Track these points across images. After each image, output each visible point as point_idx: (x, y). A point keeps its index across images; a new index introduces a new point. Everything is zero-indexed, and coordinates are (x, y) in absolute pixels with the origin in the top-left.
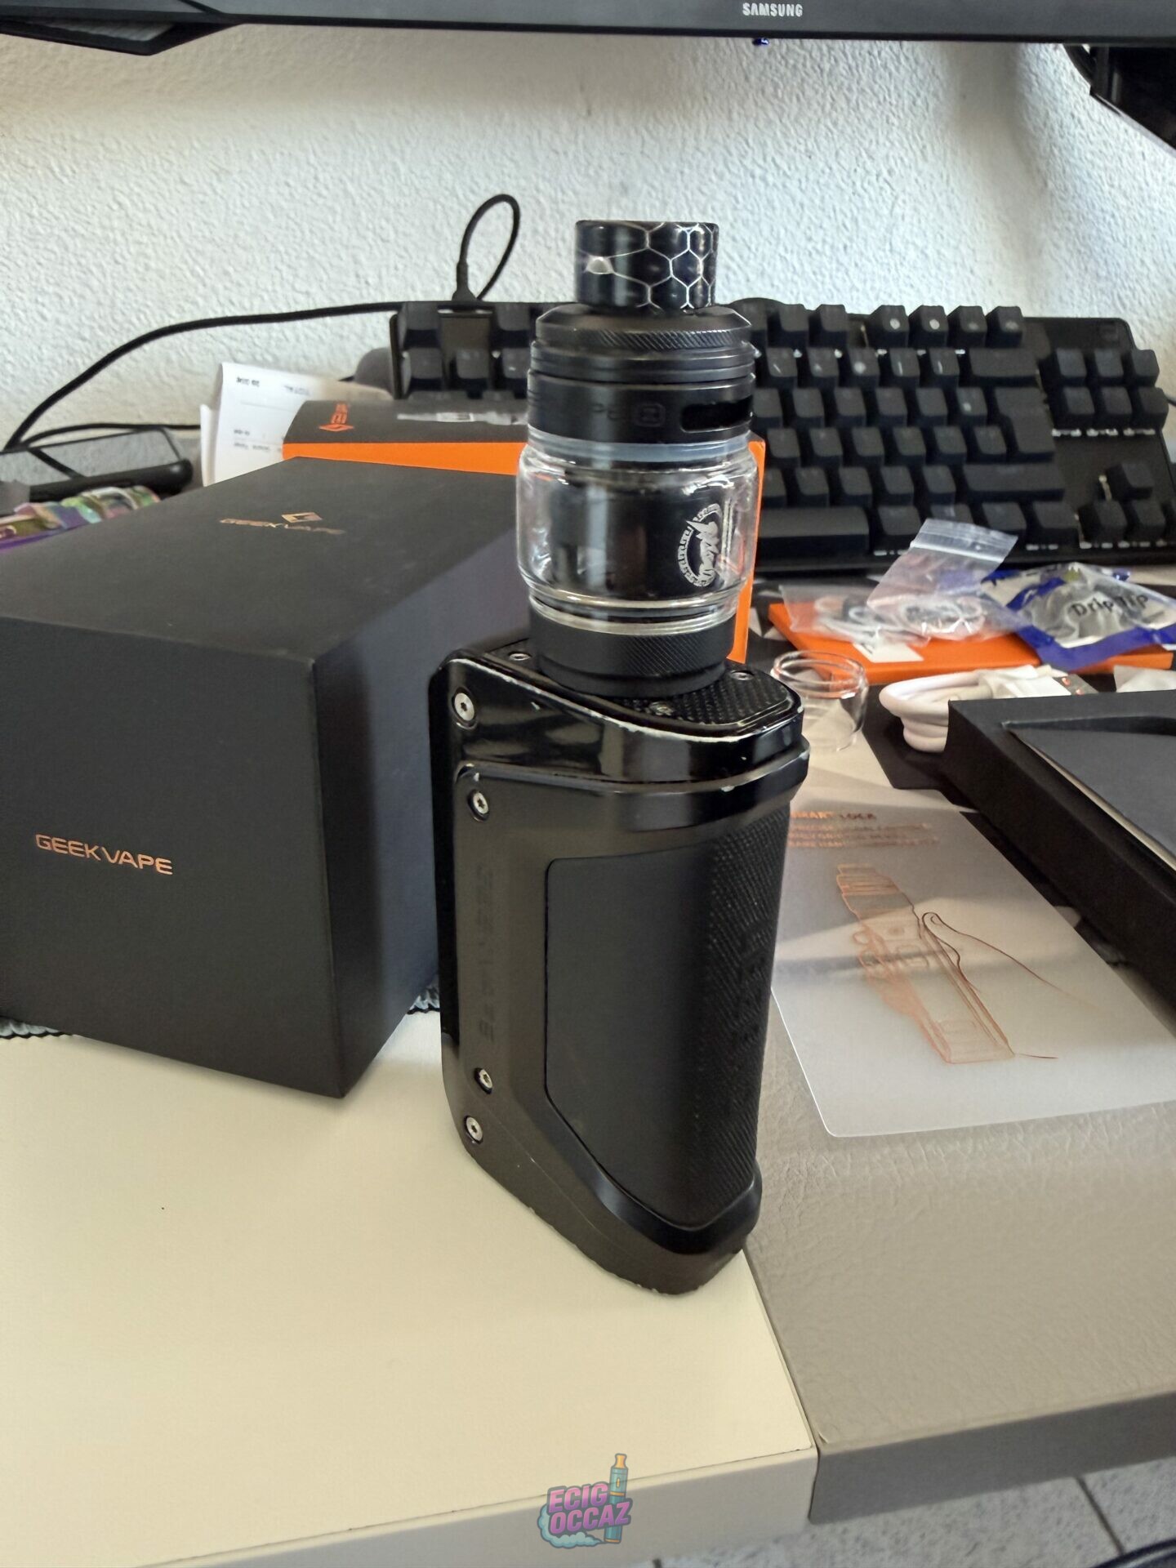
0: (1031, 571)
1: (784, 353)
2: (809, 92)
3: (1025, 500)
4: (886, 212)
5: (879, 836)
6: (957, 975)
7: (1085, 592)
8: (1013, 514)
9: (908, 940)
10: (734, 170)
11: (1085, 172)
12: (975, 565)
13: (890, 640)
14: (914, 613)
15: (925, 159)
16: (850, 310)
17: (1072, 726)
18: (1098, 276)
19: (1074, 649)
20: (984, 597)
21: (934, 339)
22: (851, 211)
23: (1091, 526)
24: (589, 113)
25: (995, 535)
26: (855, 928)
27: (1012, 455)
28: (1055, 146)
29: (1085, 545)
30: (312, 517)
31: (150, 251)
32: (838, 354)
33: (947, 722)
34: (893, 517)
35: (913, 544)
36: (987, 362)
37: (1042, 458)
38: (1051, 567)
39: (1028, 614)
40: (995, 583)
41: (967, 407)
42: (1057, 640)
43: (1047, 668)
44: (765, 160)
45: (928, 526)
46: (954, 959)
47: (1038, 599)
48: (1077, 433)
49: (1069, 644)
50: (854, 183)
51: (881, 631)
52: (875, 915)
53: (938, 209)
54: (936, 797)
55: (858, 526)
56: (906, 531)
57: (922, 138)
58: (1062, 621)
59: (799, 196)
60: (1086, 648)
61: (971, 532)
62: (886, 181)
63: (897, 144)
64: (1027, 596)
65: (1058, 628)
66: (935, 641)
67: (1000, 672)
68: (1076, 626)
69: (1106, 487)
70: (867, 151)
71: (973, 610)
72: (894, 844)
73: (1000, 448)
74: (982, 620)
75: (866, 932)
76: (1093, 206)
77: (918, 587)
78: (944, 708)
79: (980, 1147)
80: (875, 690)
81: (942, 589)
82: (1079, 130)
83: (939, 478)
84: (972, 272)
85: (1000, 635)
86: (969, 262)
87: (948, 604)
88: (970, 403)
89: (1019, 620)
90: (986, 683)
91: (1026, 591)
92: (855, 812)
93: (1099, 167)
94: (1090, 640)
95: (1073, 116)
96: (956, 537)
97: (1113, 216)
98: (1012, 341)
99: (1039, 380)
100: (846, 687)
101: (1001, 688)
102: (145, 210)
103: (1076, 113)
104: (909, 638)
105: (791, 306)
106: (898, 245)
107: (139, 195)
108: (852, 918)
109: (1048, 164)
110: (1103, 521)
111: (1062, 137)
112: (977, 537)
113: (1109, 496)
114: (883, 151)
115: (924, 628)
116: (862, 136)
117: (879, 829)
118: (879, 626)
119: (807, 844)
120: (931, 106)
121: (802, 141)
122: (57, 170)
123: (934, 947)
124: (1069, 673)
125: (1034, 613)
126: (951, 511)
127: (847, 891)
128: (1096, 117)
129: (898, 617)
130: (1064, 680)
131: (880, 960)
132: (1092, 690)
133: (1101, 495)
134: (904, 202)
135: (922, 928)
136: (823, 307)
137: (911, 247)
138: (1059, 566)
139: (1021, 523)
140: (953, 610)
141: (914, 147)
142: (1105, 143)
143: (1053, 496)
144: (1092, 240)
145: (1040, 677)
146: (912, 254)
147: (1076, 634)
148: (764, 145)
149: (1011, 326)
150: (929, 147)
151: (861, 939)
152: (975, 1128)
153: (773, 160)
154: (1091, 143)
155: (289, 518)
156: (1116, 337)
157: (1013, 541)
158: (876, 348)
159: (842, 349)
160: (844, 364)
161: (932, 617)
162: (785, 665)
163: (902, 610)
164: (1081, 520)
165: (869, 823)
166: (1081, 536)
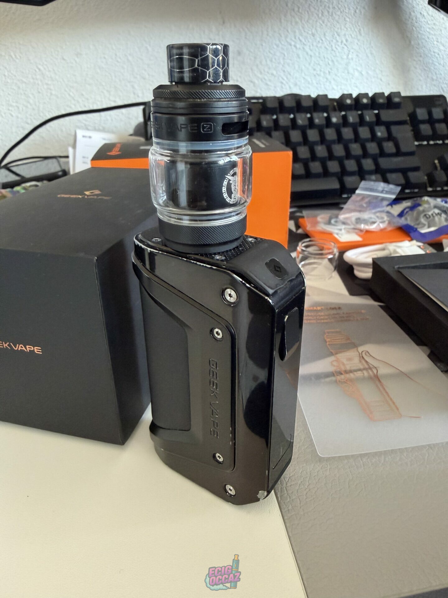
0: (407, 201)
1: (303, 115)
2: (312, 9)
3: (404, 171)
4: (345, 57)
5: (343, 317)
6: (376, 379)
7: (430, 209)
8: (399, 177)
9: (356, 363)
10: (283, 43)
11: (426, 37)
12: (383, 199)
13: (348, 232)
14: (359, 220)
15: (360, 34)
16: (330, 97)
17: (425, 267)
18: (433, 80)
19: (425, 233)
20: (388, 212)
21: (365, 107)
22: (331, 58)
23: (432, 181)
24: (224, 23)
25: (392, 186)
26: (332, 358)
27: (398, 153)
28: (414, 26)
29: (430, 189)
30: (97, 192)
31: (52, 87)
32: (325, 115)
33: (372, 266)
34: (349, 180)
35: (357, 192)
36: (388, 115)
37: (411, 154)
38: (415, 199)
39: (406, 219)
40: (392, 206)
41: (379, 134)
42: (418, 230)
43: (414, 242)
44: (295, 38)
45: (363, 184)
46: (375, 371)
47: (410, 212)
48: (425, 143)
49: (424, 231)
50: (332, 46)
51: (345, 229)
52: (341, 352)
53: (367, 55)
54: (367, 299)
55: (336, 185)
56: (354, 186)
57: (359, 26)
58: (420, 222)
59: (310, 52)
60: (431, 233)
61: (381, 185)
62: (345, 45)
63: (349, 29)
64: (405, 211)
65: (418, 224)
66: (367, 232)
67: (394, 244)
68: (426, 223)
69: (438, 165)
70: (337, 32)
71: (382, 218)
72: (349, 320)
73: (394, 150)
74: (387, 222)
75: (337, 360)
76: (430, 50)
77: (359, 209)
78: (370, 261)
79: (387, 459)
80: (342, 253)
81: (370, 210)
82: (423, 20)
83: (368, 164)
84: (381, 80)
85: (395, 228)
86: (380, 76)
87: (373, 216)
88: (380, 132)
89: (402, 221)
90: (389, 249)
91: (405, 209)
92: (333, 306)
93: (432, 35)
94: (432, 229)
95: (421, 13)
96: (375, 188)
97: (439, 54)
98: (397, 106)
99: (409, 122)
100: (330, 253)
101: (395, 252)
102: (49, 71)
103: (422, 13)
104: (357, 231)
105: (305, 96)
106: (351, 71)
107: (46, 65)
108: (332, 354)
109: (411, 34)
110: (437, 179)
111: (416, 22)
112: (384, 188)
113: (439, 168)
114: (343, 33)
115: (362, 226)
116: (334, 26)
117: (343, 313)
118: (343, 227)
119: (312, 321)
120: (363, 12)
121: (310, 30)
122: (13, 56)
123: (366, 366)
124: (424, 243)
125: (409, 218)
126: (373, 177)
127: (329, 342)
128: (430, 13)
129: (352, 222)
130: (421, 247)
131: (343, 373)
132: (434, 251)
133: (436, 168)
134: (353, 53)
135: (361, 358)
136: (318, 96)
137: (356, 71)
138: (419, 199)
139: (403, 181)
140: (374, 219)
141: (356, 30)
142: (434, 24)
143: (416, 169)
144: (430, 64)
145: (411, 246)
146: (357, 74)
147: (426, 226)
148: (295, 32)
149: (397, 100)
150: (362, 30)
151: (335, 363)
152: (385, 451)
153: (299, 38)
154: (429, 24)
155: (87, 193)
156: (440, 103)
157: (399, 189)
158: (341, 112)
159: (327, 112)
160: (328, 119)
161: (365, 222)
162: (304, 245)
163: (353, 219)
164: (428, 179)
165: (339, 311)
166: (428, 185)
